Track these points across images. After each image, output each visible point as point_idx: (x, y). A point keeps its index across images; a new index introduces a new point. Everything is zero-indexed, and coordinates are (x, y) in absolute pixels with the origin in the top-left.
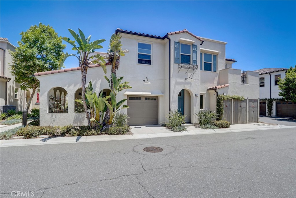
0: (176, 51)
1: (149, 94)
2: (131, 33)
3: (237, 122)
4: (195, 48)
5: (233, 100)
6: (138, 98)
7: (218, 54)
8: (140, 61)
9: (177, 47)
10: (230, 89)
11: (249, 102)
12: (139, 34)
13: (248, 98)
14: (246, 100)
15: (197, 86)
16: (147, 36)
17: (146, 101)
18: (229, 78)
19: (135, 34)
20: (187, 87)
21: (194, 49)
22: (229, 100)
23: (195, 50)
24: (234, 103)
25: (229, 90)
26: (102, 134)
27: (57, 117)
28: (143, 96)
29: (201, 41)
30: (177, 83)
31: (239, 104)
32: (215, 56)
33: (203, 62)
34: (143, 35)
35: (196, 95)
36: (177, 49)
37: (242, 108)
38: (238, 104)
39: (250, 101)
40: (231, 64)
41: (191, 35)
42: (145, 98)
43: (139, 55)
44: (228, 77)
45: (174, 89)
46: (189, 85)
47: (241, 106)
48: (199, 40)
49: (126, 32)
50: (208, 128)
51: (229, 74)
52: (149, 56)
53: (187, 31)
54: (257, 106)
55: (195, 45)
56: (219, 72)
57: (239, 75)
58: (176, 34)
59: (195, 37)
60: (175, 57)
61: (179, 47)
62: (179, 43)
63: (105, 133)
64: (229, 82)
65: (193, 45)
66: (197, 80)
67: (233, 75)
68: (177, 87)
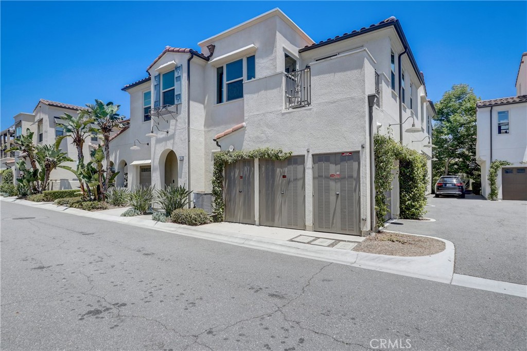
0: (156, 90)
3: (273, 220)
4: (180, 72)
5: (256, 162)
9: (157, 84)
11: (314, 162)
13: (308, 151)
14: (304, 156)
15: (182, 141)
18: (245, 107)
20: (169, 146)
21: (178, 74)
25: (246, 136)
31: (278, 170)
33: (225, 83)
35: (180, 158)
36: (157, 87)
37: (289, 182)
38: (274, 171)
46: (173, 142)
47: (284, 177)
51: (246, 97)
54: (355, 175)
55: (179, 65)
59: (179, 51)
60: (155, 101)
61: (160, 81)
62: (159, 75)
65: (177, 68)
66: (183, 130)
67: (256, 95)
68: (157, 148)
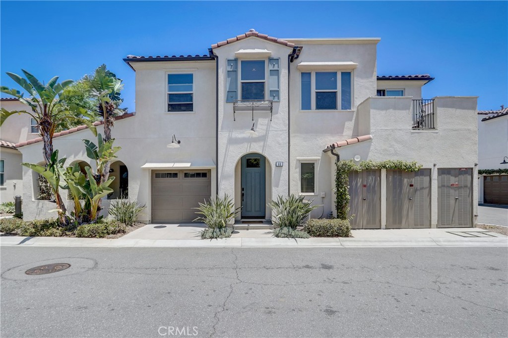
0: (228, 77)
1: (186, 165)
2: (150, 60)
3: (400, 223)
4: (276, 65)
5: (384, 173)
6: (173, 174)
7: (354, 68)
8: (172, 108)
9: (231, 70)
10: (376, 145)
11: (439, 174)
12: (166, 59)
13: (435, 165)
14: (430, 169)
15: (280, 144)
16: (182, 59)
17: (187, 178)
18: (372, 121)
19: (158, 59)
21: (274, 67)
22: (372, 171)
23: (276, 68)
24: (390, 179)
25: (372, 148)
26: (67, 235)
27: (45, 206)
28: (181, 170)
29: (290, 46)
30: (232, 141)
31: (406, 180)
32: (347, 76)
33: (314, 90)
34: (174, 59)
35: (277, 164)
36: (231, 74)
37: (416, 190)
38: (401, 181)
39: (443, 171)
40: (420, 87)
41: (266, 38)
42: (185, 174)
43: (171, 97)
44: (370, 119)
45: (225, 154)
46: (262, 144)
47: (411, 185)
48: (286, 47)
49: (143, 60)
50: (283, 235)
51: (372, 111)
52: (190, 97)
53: (253, 34)
54: (469, 185)
55: (275, 58)
56: (358, 110)
57: (404, 111)
58: (228, 45)
59: (275, 41)
60: (228, 90)
61: (236, 67)
62: (236, 60)
63: (70, 233)
64: (372, 131)
65: (271, 60)
66: (281, 133)
67: (383, 112)
68: (231, 148)
